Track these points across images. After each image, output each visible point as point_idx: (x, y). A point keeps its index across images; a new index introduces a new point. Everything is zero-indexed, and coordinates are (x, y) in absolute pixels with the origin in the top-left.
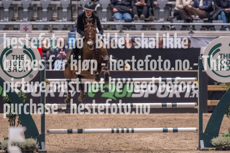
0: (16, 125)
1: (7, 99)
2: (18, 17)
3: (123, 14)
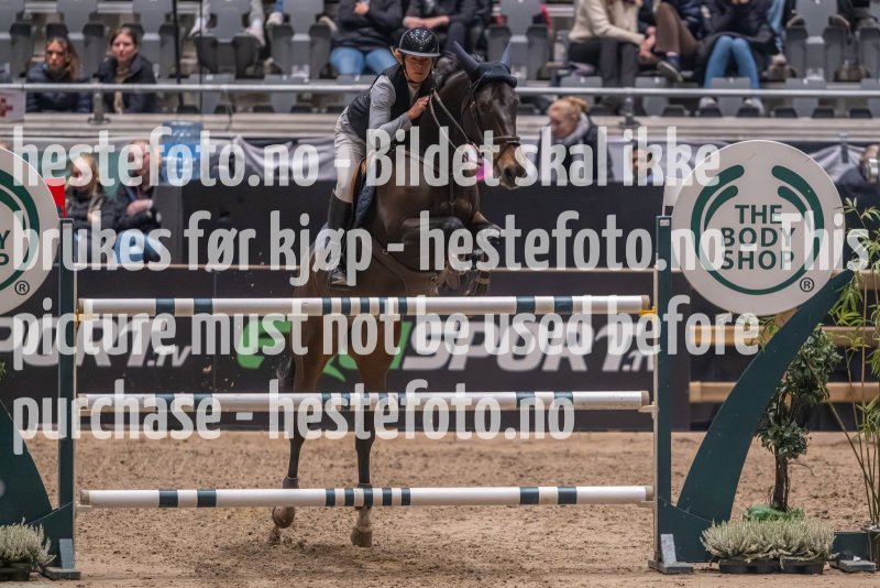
3: (365, 53)
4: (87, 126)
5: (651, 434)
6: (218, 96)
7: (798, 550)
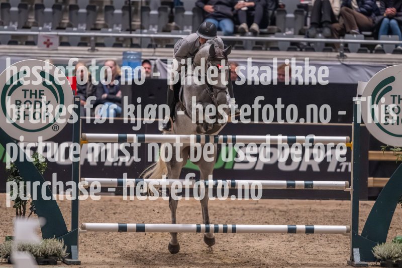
3: (219, 21)
4: (87, 53)
5: (350, 201)
6: (149, 40)
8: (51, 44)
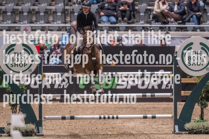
0: (17, 113)
1: (9, 90)
2: (19, 20)
3: (109, 17)
5: (173, 103)
7: (206, 129)
8: (27, 30)
